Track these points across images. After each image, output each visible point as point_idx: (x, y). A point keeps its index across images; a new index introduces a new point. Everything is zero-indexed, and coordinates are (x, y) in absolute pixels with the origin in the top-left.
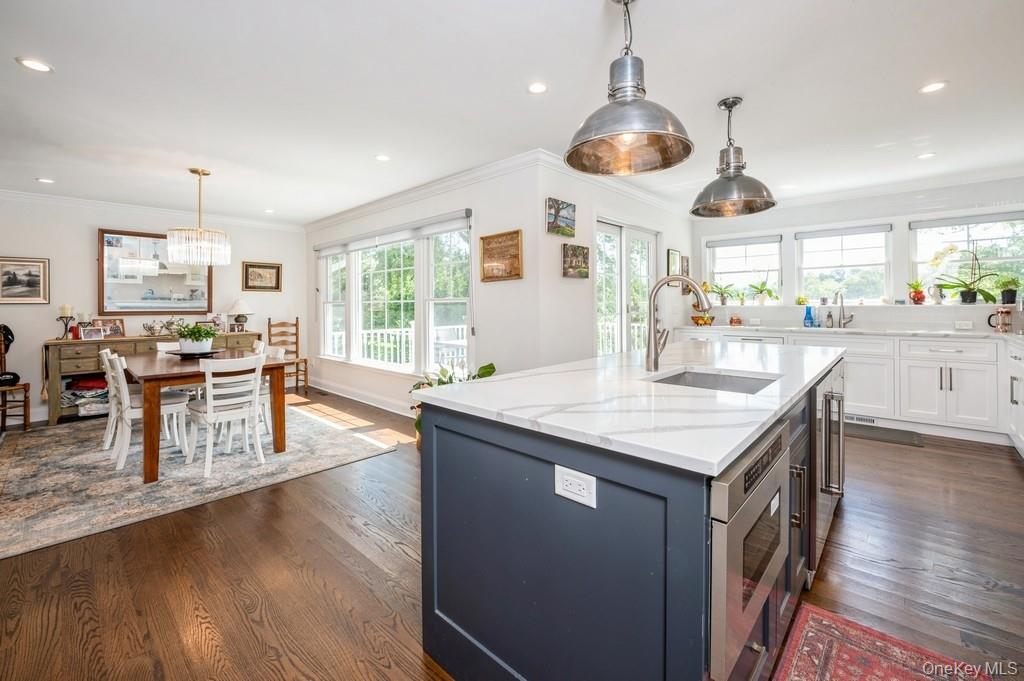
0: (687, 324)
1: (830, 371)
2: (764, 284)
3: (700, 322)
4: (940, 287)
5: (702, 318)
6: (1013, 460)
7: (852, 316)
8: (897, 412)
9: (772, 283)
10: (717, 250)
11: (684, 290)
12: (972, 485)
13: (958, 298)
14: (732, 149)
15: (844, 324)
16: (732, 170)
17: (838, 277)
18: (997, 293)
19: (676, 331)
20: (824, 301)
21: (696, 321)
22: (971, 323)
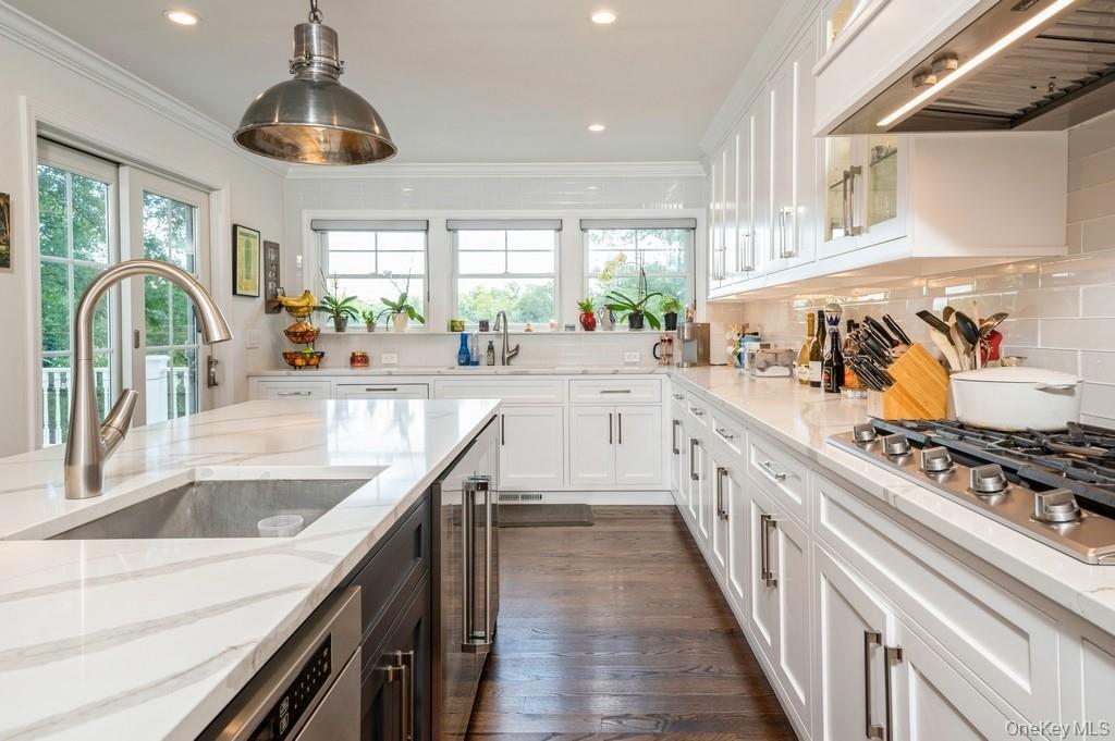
0: (278, 367)
1: (473, 441)
2: (404, 297)
3: (299, 362)
4: (611, 308)
5: (303, 356)
6: (675, 523)
7: (518, 347)
8: (567, 481)
9: (416, 294)
10: (331, 235)
11: (268, 303)
12: (640, 569)
13: (626, 322)
14: (315, 27)
15: (509, 358)
16: (315, 70)
17: (512, 294)
18: (660, 316)
19: (253, 381)
20: (484, 325)
21: (291, 361)
22: (638, 354)
